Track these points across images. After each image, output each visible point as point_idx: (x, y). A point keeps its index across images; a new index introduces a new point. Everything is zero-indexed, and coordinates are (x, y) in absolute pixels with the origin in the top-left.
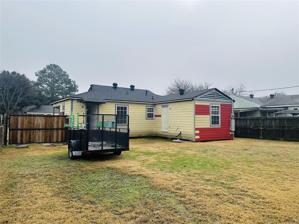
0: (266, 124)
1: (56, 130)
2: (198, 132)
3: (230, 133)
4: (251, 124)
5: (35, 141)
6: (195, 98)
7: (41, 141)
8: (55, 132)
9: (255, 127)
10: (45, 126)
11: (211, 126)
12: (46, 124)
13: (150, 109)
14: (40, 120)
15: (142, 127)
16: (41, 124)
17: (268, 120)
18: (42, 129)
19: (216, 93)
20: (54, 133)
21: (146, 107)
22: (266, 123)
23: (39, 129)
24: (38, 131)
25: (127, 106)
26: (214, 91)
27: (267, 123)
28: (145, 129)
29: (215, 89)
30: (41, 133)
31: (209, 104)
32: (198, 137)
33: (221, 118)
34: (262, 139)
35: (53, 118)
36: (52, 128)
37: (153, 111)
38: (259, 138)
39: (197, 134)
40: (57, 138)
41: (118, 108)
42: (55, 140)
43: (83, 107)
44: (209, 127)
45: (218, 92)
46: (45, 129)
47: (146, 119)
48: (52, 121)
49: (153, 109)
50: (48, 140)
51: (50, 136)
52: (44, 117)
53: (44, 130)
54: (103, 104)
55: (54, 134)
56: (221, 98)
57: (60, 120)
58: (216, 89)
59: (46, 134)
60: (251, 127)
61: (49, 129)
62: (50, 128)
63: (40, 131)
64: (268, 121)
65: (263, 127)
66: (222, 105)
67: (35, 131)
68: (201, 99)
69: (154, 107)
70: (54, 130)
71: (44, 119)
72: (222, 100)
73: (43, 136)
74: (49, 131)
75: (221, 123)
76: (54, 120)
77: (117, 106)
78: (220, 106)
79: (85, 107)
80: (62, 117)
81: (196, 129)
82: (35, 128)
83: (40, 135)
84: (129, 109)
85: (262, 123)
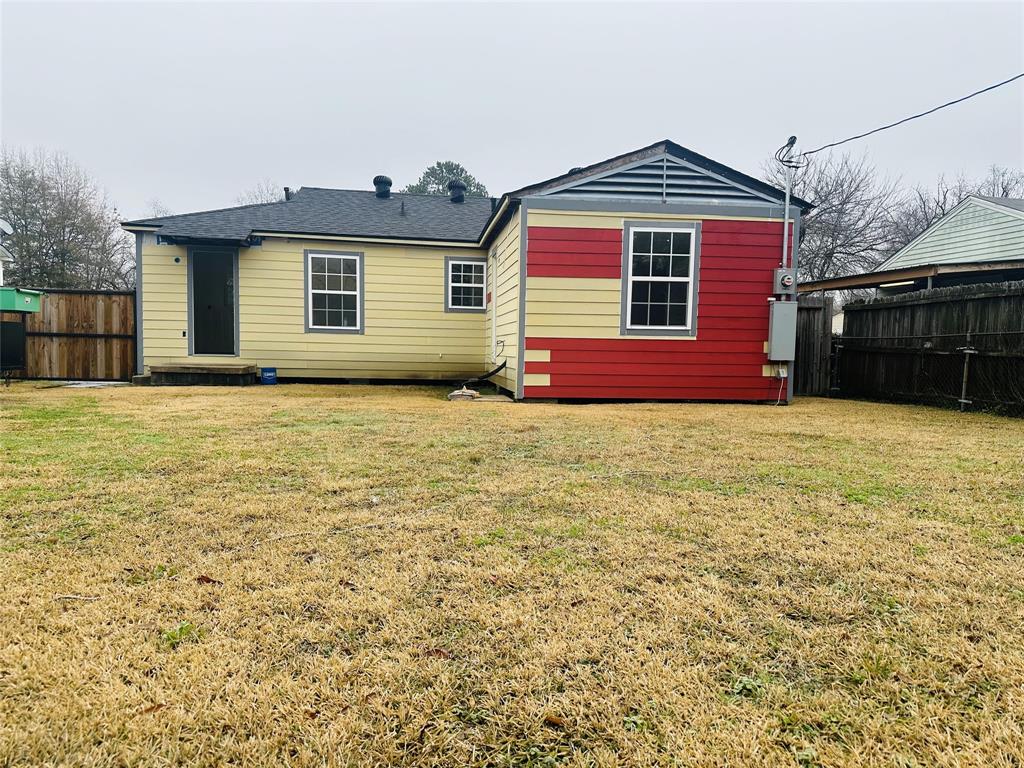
0: (991, 325)
1: (103, 340)
2: (544, 356)
3: (767, 372)
4: (930, 332)
5: (39, 373)
6: (525, 197)
7: (56, 374)
8: (100, 346)
9: (945, 342)
10: (68, 326)
11: (624, 330)
12: (70, 318)
13: (468, 268)
14: (52, 304)
15: (429, 341)
16: (54, 320)
17: (1003, 303)
18: (58, 335)
19: (669, 168)
20: (95, 349)
21: (447, 260)
22: (991, 317)
23: (51, 335)
24: (46, 339)
25: (357, 258)
26: (662, 154)
27: (996, 317)
28: (440, 351)
29: (663, 147)
30: (54, 348)
31: (619, 224)
32: (544, 380)
33: (702, 294)
34: (967, 409)
35: (91, 298)
36: (91, 332)
37: (480, 280)
38: (953, 406)
39: (533, 368)
40: (109, 366)
41: (318, 265)
42: (101, 374)
43: (177, 260)
44: (616, 335)
45: (684, 163)
46: (69, 335)
47: (447, 310)
48: (88, 308)
49: (480, 269)
50: (79, 372)
51: (86, 359)
52: (64, 296)
53: (65, 339)
54: (255, 249)
55: (99, 354)
56: (709, 189)
57: (115, 306)
58: (670, 147)
59: (71, 353)
60: (928, 345)
61: (81, 336)
62: (83, 332)
63: (52, 341)
64: (1001, 310)
65: (976, 341)
66: (708, 228)
67: (37, 339)
68: (563, 201)
69: (486, 260)
70: (98, 341)
71: (62, 303)
72: (716, 201)
73: (63, 356)
74: (82, 341)
75: (701, 317)
76: (94, 306)
77: (310, 256)
78: (693, 231)
79: (184, 261)
80: (122, 297)
81: (533, 344)
82: (37, 331)
83: (52, 354)
84: (367, 270)
85: (976, 321)
